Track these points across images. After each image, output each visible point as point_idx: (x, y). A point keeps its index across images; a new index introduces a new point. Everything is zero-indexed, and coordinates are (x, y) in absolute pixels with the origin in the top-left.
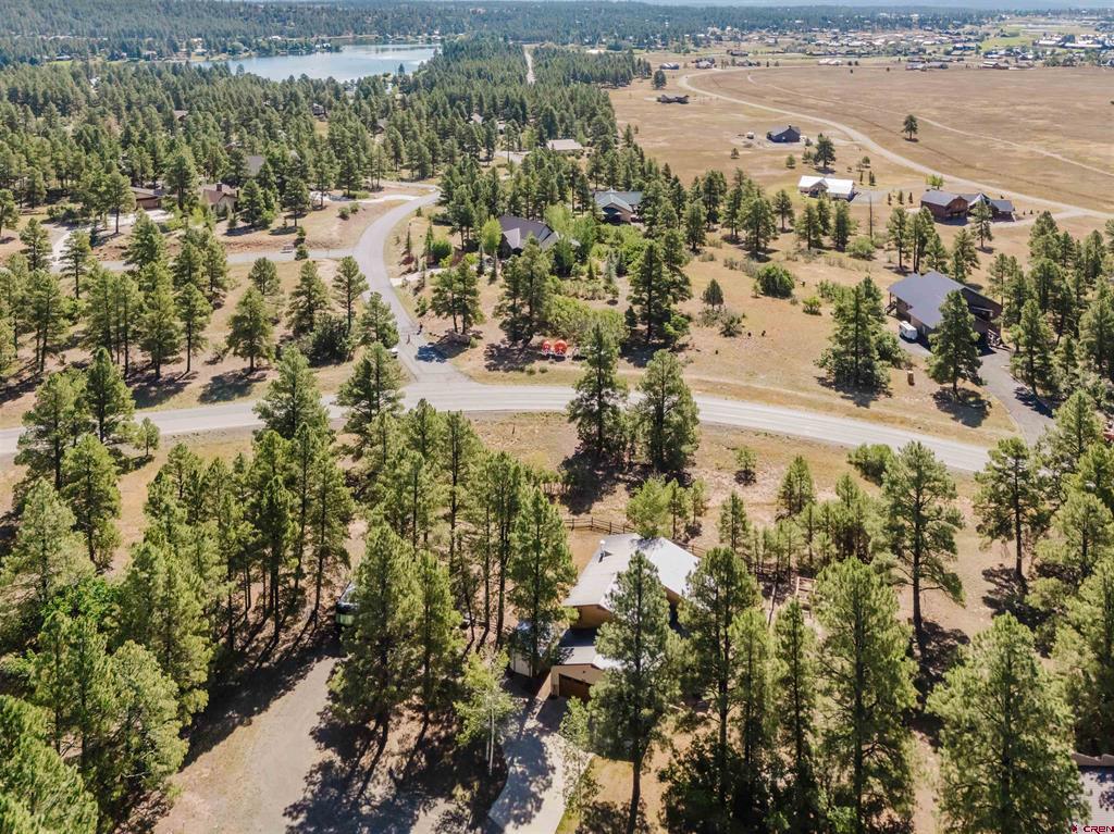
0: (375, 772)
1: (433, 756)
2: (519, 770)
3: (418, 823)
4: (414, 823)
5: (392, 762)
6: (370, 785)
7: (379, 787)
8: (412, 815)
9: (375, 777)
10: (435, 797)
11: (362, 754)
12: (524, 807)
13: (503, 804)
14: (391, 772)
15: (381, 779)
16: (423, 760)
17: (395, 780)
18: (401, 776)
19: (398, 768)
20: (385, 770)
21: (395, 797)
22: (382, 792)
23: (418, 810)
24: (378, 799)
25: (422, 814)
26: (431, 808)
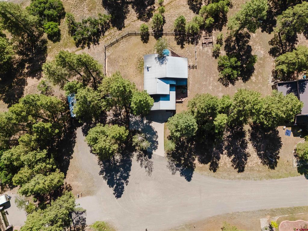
3: (132, 161)
4: (131, 162)
6: (115, 157)
7: (117, 157)
8: (130, 160)
10: (132, 152)
12: (154, 145)
21: (123, 157)
22: (119, 157)
23: (130, 158)
24: (119, 160)
25: (132, 159)
26: (133, 156)
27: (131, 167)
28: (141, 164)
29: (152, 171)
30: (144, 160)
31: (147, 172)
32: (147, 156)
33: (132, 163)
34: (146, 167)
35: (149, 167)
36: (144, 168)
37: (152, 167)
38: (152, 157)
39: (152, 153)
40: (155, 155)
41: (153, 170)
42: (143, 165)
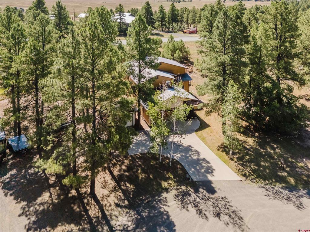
0: (107, 213)
1: (133, 179)
2: (179, 155)
3: (170, 214)
4: (168, 216)
5: (112, 199)
6: (113, 223)
7: (120, 218)
8: (161, 214)
9: (111, 215)
10: (159, 195)
11: (87, 211)
12: (203, 167)
13: (193, 172)
14: (117, 205)
15: (116, 213)
16: (128, 185)
17: (125, 207)
18: (126, 202)
19: (120, 200)
20: (113, 207)
21: (139, 213)
22: (126, 218)
23: (161, 208)
24: (130, 224)
25: (166, 208)
26: (166, 202)
27: (176, 228)
28: (200, 212)
29: (241, 218)
30: (198, 200)
31: (231, 226)
32: (201, 190)
33: (173, 218)
34: (218, 215)
35: (227, 211)
36: (212, 219)
37: (234, 209)
38: (216, 189)
39: (210, 182)
40: (219, 182)
41: (242, 214)
42: (207, 213)
